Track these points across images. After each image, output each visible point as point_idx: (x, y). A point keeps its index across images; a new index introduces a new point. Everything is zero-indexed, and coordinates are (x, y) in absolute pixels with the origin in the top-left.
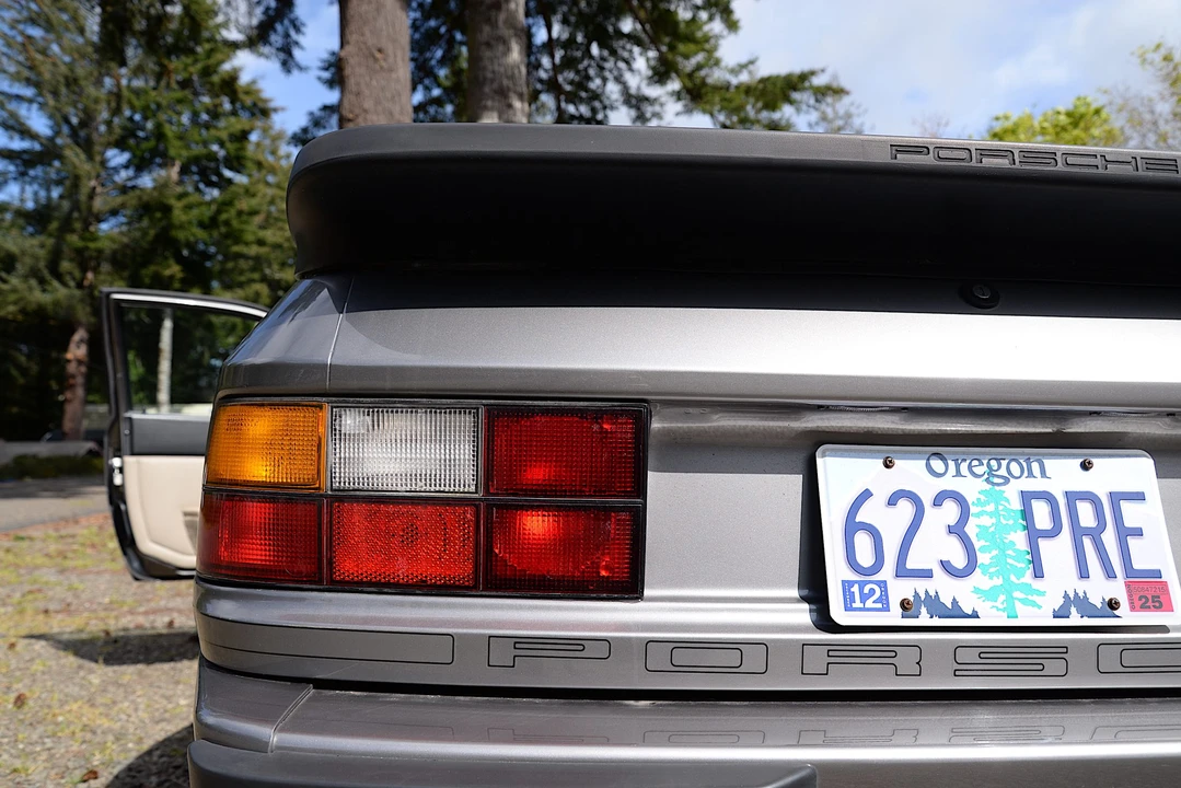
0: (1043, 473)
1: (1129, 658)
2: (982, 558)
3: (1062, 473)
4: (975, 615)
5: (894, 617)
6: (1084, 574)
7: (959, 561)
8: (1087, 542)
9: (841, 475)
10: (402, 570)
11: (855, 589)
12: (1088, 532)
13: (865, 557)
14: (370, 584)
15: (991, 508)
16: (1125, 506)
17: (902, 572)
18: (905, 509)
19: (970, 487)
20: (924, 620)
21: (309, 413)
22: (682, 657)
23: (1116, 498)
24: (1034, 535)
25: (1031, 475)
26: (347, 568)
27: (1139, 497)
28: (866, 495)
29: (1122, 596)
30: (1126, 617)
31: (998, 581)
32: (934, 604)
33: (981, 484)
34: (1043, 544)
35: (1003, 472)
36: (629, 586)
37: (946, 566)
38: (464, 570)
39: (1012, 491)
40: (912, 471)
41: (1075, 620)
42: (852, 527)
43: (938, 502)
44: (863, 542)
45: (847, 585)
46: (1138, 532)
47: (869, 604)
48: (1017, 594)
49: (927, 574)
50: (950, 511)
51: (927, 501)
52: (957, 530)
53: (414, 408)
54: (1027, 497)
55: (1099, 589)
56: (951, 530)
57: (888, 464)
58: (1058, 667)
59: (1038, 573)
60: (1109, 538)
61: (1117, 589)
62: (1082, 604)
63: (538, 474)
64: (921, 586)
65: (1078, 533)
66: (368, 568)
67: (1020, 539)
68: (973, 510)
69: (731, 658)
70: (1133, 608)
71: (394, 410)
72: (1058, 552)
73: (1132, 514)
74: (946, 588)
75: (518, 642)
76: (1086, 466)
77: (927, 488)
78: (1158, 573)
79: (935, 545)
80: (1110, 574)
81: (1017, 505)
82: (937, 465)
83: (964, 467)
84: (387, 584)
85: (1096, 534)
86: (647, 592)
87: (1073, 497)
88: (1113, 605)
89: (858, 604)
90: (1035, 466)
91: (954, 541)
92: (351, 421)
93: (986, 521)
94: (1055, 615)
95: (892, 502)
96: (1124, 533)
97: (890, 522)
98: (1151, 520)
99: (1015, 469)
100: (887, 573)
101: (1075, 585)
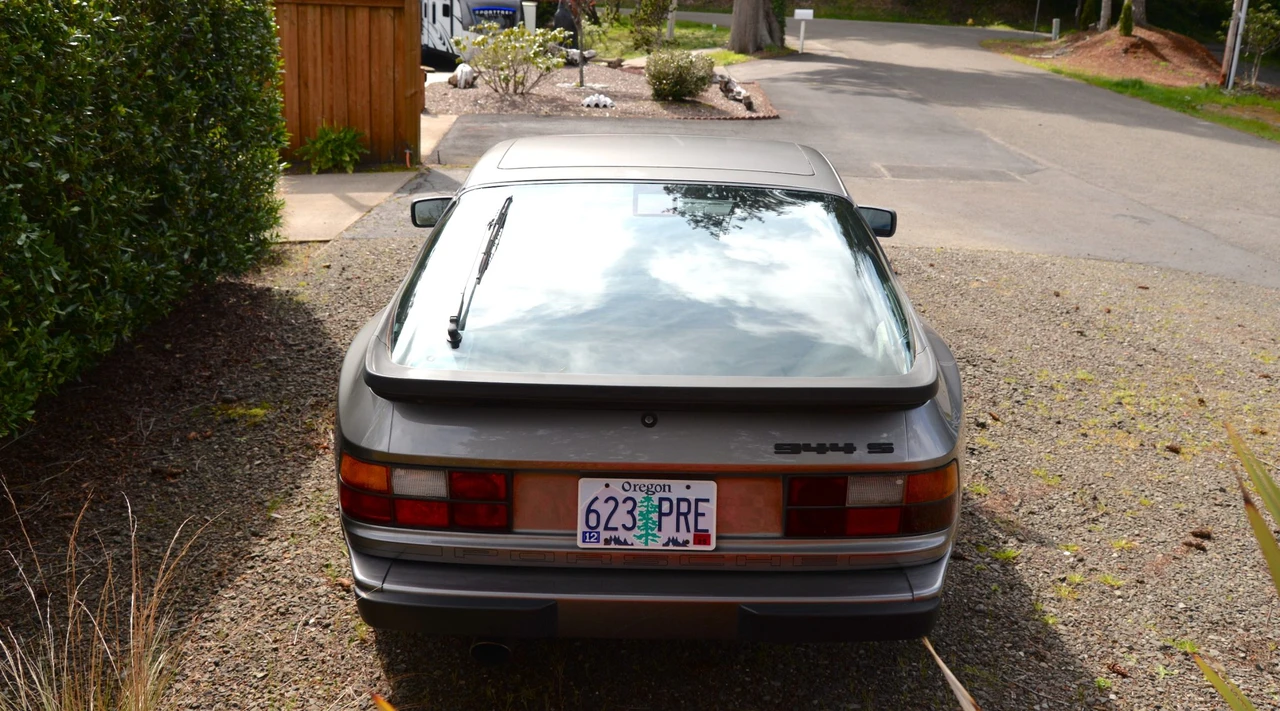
0: (669, 491)
1: (692, 561)
2: (639, 523)
3: (678, 488)
4: (632, 544)
5: (601, 545)
6: (678, 530)
7: (630, 525)
8: (682, 518)
9: (587, 490)
11: (587, 535)
12: (683, 514)
13: (593, 523)
15: (646, 504)
16: (700, 504)
17: (606, 528)
18: (612, 504)
20: (613, 546)
21: (383, 469)
22: (523, 556)
23: (697, 501)
24: (661, 515)
25: (664, 491)
27: (707, 500)
28: (596, 499)
29: (691, 541)
30: (692, 547)
31: (643, 533)
32: (617, 541)
33: (644, 494)
34: (664, 518)
35: (653, 490)
36: (507, 528)
37: (624, 526)
38: (444, 523)
39: (655, 499)
40: (616, 489)
41: (671, 547)
42: (589, 511)
43: (624, 501)
44: (593, 518)
45: (584, 533)
46: (703, 515)
47: (592, 540)
48: (650, 537)
49: (616, 529)
50: (630, 504)
51: (620, 501)
52: (631, 512)
53: (422, 469)
54: (661, 500)
55: (682, 536)
56: (628, 512)
57: (607, 486)
58: (664, 562)
59: (660, 530)
60: (691, 518)
61: (690, 537)
62: (675, 542)
64: (613, 534)
65: (679, 514)
67: (655, 516)
68: (639, 504)
69: (542, 557)
70: (695, 543)
71: (415, 468)
72: (669, 523)
73: (702, 507)
74: (622, 534)
75: (465, 550)
76: (688, 487)
77: (621, 495)
78: (707, 531)
79: (621, 518)
80: (688, 530)
81: (656, 503)
82: (627, 486)
83: (637, 488)
85: (686, 515)
86: (515, 532)
87: (679, 500)
88: (686, 543)
89: (588, 540)
90: (667, 488)
91: (629, 517)
92: (399, 472)
93: (643, 509)
94: (664, 545)
95: (606, 501)
96: (697, 515)
97: (604, 509)
98: (710, 509)
99: (658, 488)
100: (601, 529)
101: (673, 534)
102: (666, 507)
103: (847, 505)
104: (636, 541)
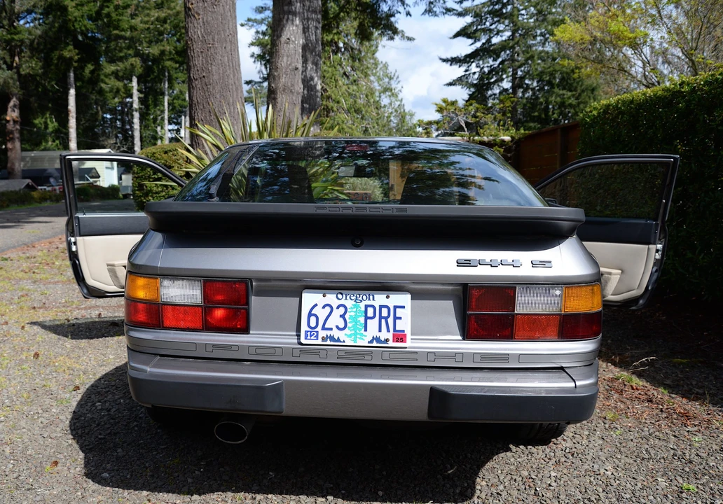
0: (373, 300)
1: (392, 356)
2: (349, 325)
3: (380, 299)
4: (344, 342)
5: (319, 341)
6: (380, 330)
7: (342, 326)
8: (383, 321)
9: (309, 299)
10: (182, 324)
11: (309, 333)
12: (384, 318)
13: (313, 324)
14: (174, 328)
15: (355, 310)
16: (397, 309)
17: (324, 328)
18: (327, 309)
19: (349, 303)
20: (328, 342)
21: (154, 280)
22: (258, 351)
23: (395, 307)
24: (367, 318)
25: (369, 299)
26: (167, 323)
27: (403, 307)
28: (316, 305)
29: (391, 339)
30: (391, 344)
31: (353, 332)
32: (332, 338)
33: (353, 302)
34: (368, 320)
35: (361, 299)
36: (245, 330)
37: (337, 327)
38: (199, 325)
39: (362, 305)
40: (331, 298)
41: (375, 344)
42: (310, 315)
43: (338, 308)
44: (313, 319)
45: (306, 332)
46: (400, 318)
47: (312, 338)
48: (358, 336)
49: (331, 329)
50: (342, 310)
51: (335, 307)
52: (343, 316)
53: (183, 279)
54: (367, 306)
55: (384, 335)
56: (341, 316)
57: (324, 296)
58: (369, 357)
59: (366, 330)
60: (391, 320)
61: (390, 336)
62: (378, 340)
63: (219, 298)
64: (329, 333)
65: (381, 318)
66: (173, 324)
67: (362, 320)
68: (349, 310)
69: (273, 351)
70: (393, 341)
71: (178, 280)
72: (373, 324)
73: (399, 312)
74: (336, 333)
75: (214, 345)
76: (388, 297)
77: (335, 303)
78: (404, 331)
79: (335, 320)
80: (388, 331)
81: (363, 309)
82: (340, 296)
83: (348, 297)
84: (179, 328)
85: (386, 318)
86: (251, 332)
87: (381, 307)
88: (387, 340)
89: (309, 338)
90: (371, 297)
91: (342, 319)
92: (166, 283)
93: (353, 314)
94: (369, 342)
95: (324, 307)
96: (396, 318)
97: (322, 313)
98: (406, 314)
99: (365, 297)
100: (319, 329)
101: (377, 334)
102: (370, 311)
103: (516, 312)
104: (347, 338)
